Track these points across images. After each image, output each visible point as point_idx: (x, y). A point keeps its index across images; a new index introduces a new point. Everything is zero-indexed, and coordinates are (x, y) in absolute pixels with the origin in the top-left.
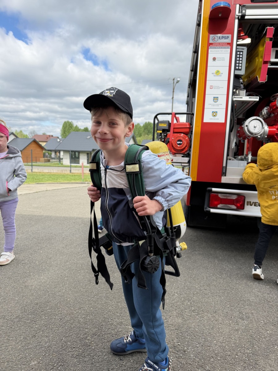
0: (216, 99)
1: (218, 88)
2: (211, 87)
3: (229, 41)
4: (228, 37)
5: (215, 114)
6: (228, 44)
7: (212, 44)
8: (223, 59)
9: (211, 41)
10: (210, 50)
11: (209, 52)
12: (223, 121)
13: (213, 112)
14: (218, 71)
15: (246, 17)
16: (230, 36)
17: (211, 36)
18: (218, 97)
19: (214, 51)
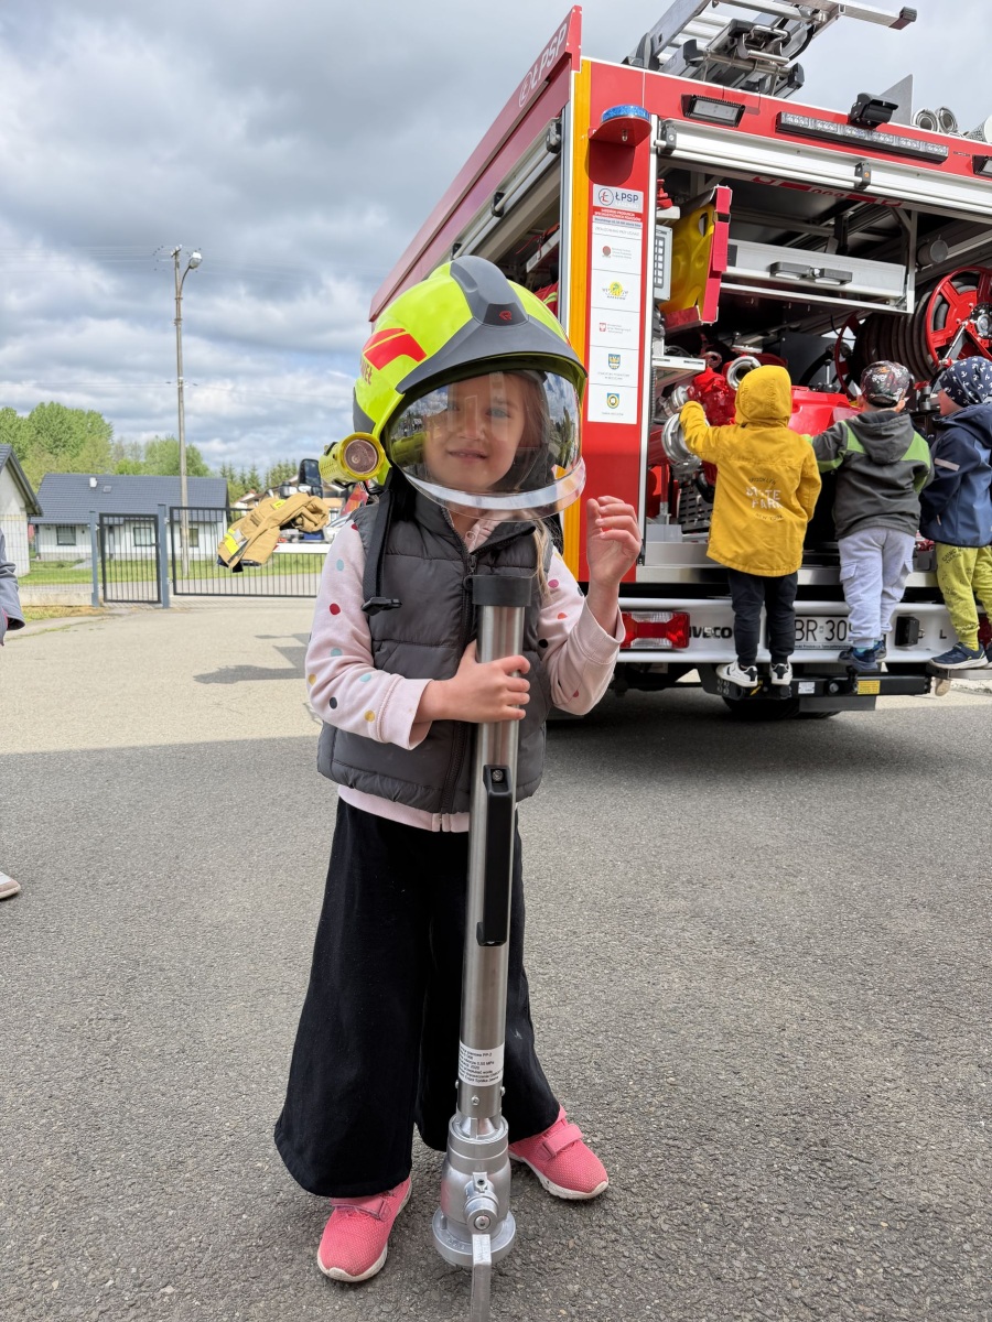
0: (614, 359)
1: (618, 329)
2: (603, 327)
3: (638, 207)
4: (635, 199)
5: (613, 399)
6: (637, 215)
7: (598, 209)
8: (627, 255)
9: (596, 203)
10: (594, 225)
11: (594, 231)
12: (633, 421)
13: (609, 395)
14: (617, 286)
15: (676, 153)
16: (640, 194)
17: (597, 188)
18: (618, 356)
19: (606, 230)
